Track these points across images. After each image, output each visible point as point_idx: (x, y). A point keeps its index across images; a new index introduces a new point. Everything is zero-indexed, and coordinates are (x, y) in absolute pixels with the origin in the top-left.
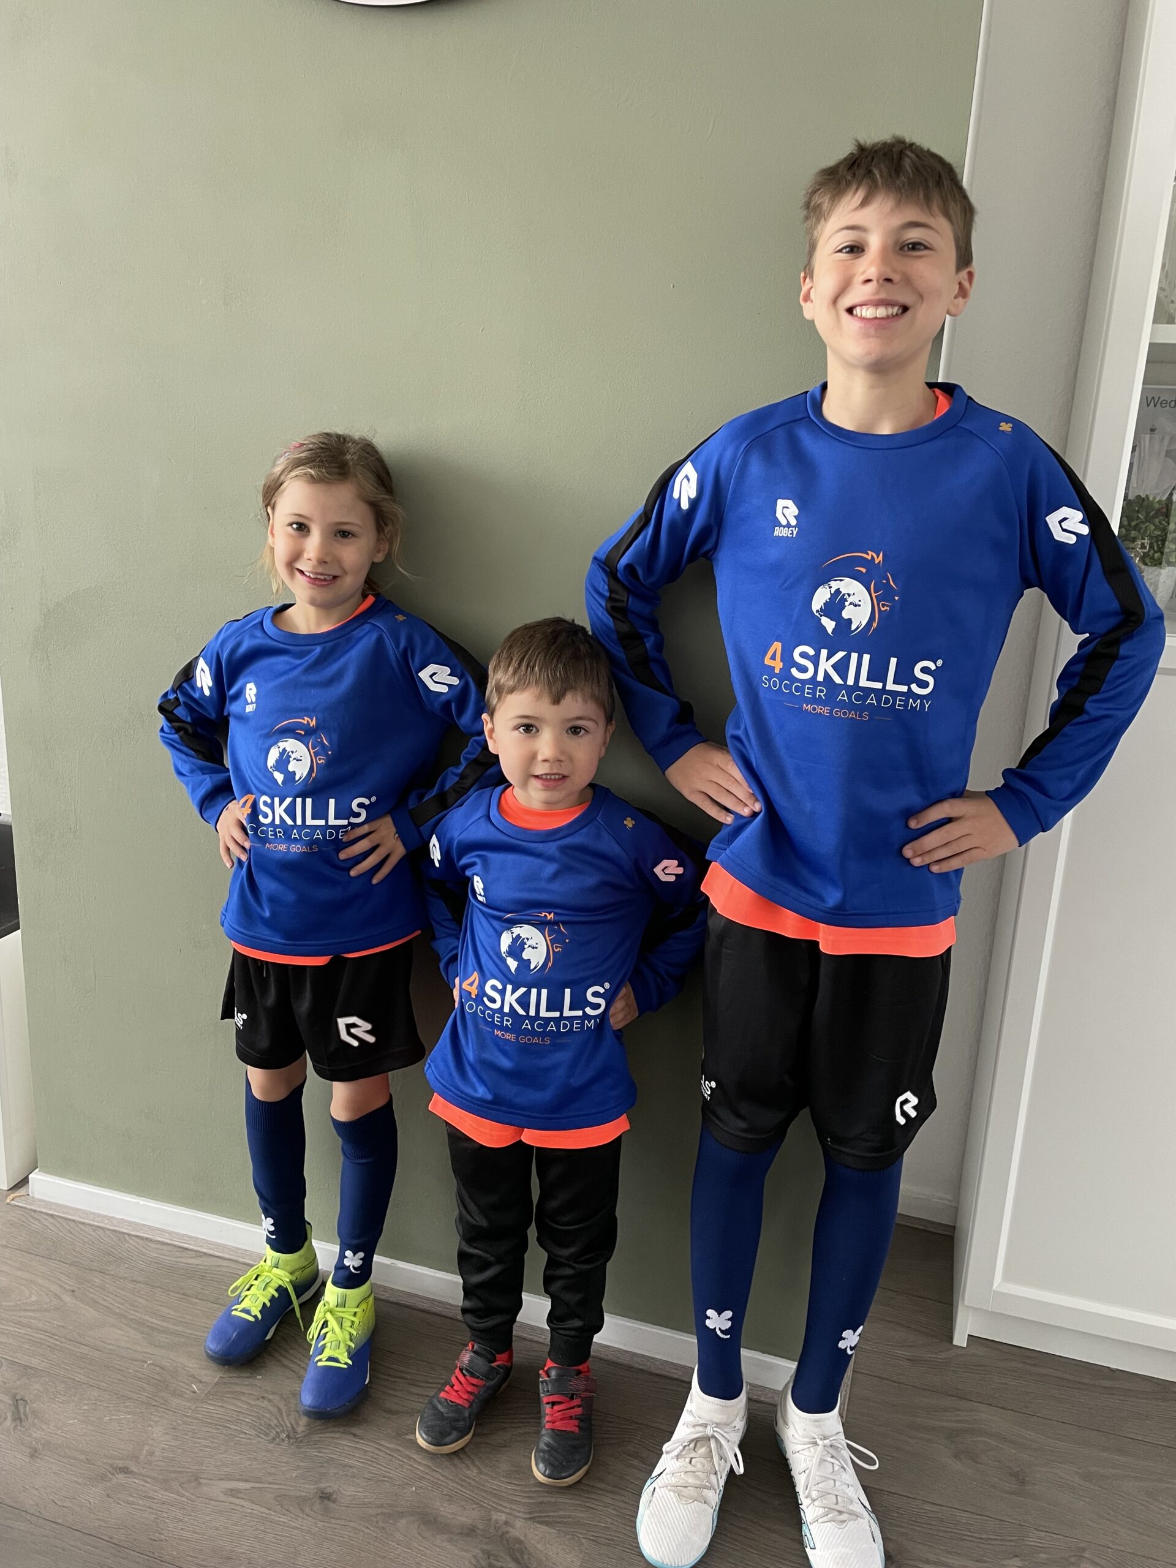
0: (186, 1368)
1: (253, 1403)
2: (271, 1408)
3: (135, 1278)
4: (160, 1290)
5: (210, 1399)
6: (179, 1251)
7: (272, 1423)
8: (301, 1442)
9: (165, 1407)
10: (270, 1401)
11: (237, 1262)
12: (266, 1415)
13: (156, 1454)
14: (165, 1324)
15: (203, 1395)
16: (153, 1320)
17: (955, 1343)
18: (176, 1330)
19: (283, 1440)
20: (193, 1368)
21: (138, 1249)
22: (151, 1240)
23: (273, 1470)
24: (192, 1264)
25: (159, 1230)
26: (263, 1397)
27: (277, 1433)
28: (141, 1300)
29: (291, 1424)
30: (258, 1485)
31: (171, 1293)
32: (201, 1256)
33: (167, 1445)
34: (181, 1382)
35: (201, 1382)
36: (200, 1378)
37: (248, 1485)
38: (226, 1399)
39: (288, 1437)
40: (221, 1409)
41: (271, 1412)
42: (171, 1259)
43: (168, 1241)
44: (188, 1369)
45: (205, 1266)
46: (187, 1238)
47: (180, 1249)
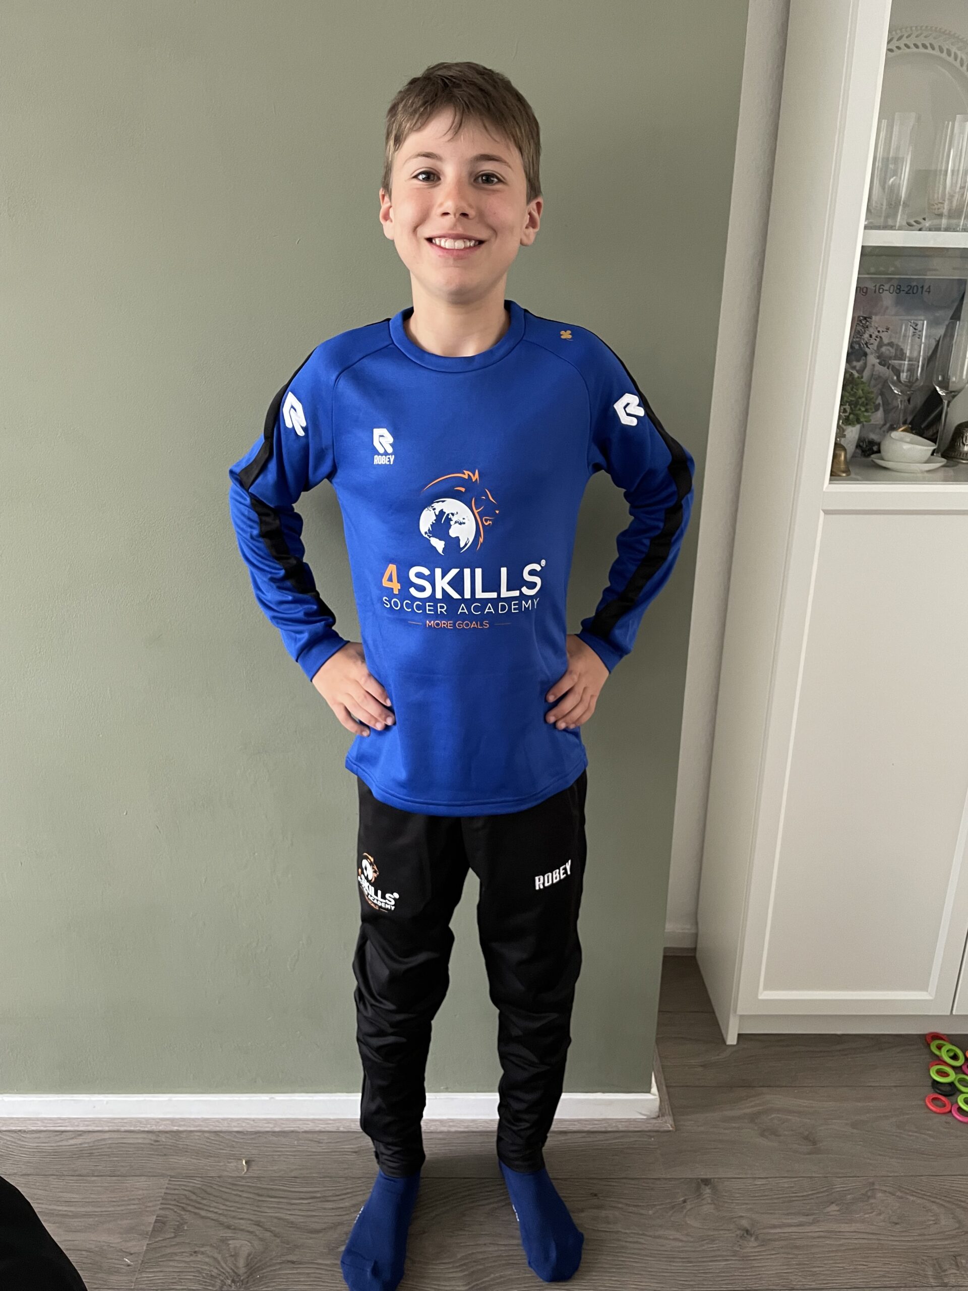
0: (111, 1245)
1: (187, 1259)
2: (207, 1260)
3: (24, 1172)
4: (54, 1177)
5: (147, 1268)
6: (57, 1135)
7: (213, 1274)
8: (247, 1282)
10: (203, 1253)
11: (118, 1131)
12: (206, 1267)
14: (72, 1209)
15: (139, 1265)
16: (60, 1208)
17: (729, 1043)
18: (86, 1212)
19: (230, 1286)
20: (118, 1243)
21: (15, 1143)
22: (25, 1131)
24: (76, 1145)
25: (29, 1119)
26: (195, 1252)
27: (222, 1281)
28: (40, 1192)
29: (232, 1269)
31: (67, 1178)
32: (80, 1135)
34: (112, 1259)
35: (131, 1254)
36: (128, 1251)
38: (161, 1263)
39: (233, 1281)
40: (162, 1274)
41: (207, 1264)
42: (53, 1145)
43: (42, 1128)
44: (113, 1245)
45: (88, 1143)
46: (59, 1121)
47: (58, 1133)
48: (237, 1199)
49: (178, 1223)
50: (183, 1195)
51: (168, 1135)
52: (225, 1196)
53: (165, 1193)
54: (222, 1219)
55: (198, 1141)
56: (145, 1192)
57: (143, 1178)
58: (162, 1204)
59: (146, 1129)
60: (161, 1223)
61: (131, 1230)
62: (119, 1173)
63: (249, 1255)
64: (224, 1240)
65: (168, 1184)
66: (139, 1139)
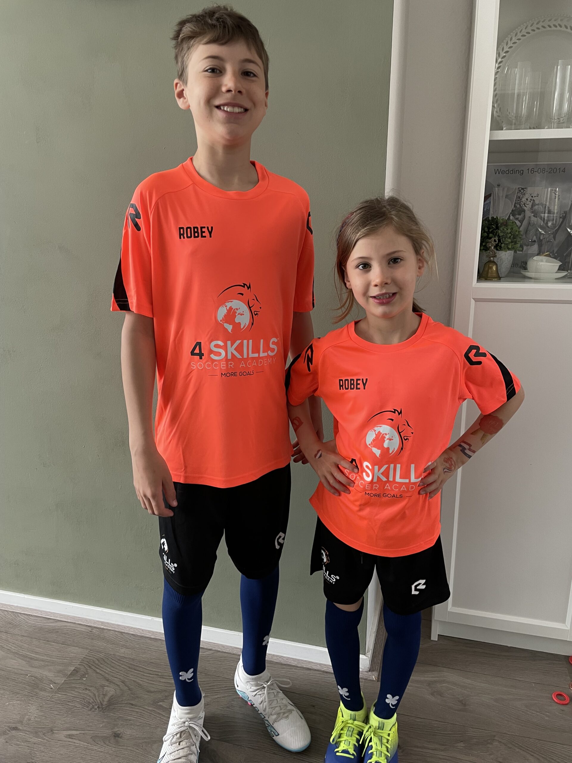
0: (47, 677)
1: (81, 692)
2: (90, 694)
3: (23, 634)
4: (35, 639)
5: (59, 691)
6: (44, 620)
7: (90, 701)
8: (105, 709)
9: (36, 696)
10: (89, 690)
11: (75, 623)
12: (88, 697)
13: (31, 720)
14: (37, 656)
15: (56, 689)
16: (32, 654)
17: (432, 639)
18: (43, 659)
19: (96, 709)
20: (51, 677)
21: (25, 620)
22: (31, 615)
23: (91, 724)
24: (52, 626)
25: (36, 610)
26: (86, 689)
27: (93, 706)
28: (26, 645)
30: (83, 732)
31: (41, 641)
32: (56, 622)
33: (37, 715)
34: (45, 684)
35: (55, 683)
36: (54, 681)
37: (78, 732)
38: (67, 691)
39: (98, 707)
40: (66, 696)
42: (41, 624)
43: (40, 615)
44: (49, 677)
45: (58, 626)
46: (49, 613)
47: (46, 619)
48: (118, 667)
49: (84, 673)
50: (93, 660)
51: (97, 630)
52: (113, 665)
53: (84, 657)
54: (106, 675)
55: (111, 636)
56: (75, 655)
57: (77, 648)
58: (80, 662)
59: (88, 625)
60: (76, 671)
61: (60, 671)
62: (66, 643)
63: (112, 696)
64: (103, 686)
65: (88, 653)
66: (83, 629)
